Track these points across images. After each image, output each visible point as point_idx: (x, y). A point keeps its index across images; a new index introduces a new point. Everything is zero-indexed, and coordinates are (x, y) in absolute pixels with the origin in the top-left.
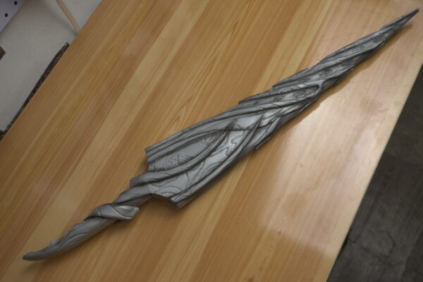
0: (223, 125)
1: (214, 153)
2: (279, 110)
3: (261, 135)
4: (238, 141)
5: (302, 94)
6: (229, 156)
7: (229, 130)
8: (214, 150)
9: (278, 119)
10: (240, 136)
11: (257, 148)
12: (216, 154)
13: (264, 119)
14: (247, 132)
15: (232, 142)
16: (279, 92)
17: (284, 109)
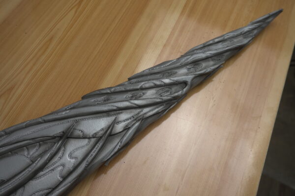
0: (58, 129)
1: (41, 173)
2: (138, 110)
3: (114, 145)
4: (80, 154)
5: (167, 91)
6: (65, 178)
7: (66, 137)
8: (41, 168)
9: (137, 124)
10: (82, 147)
11: (106, 164)
12: (44, 175)
13: (118, 122)
14: (93, 140)
15: (71, 156)
16: (139, 87)
17: (146, 110)
